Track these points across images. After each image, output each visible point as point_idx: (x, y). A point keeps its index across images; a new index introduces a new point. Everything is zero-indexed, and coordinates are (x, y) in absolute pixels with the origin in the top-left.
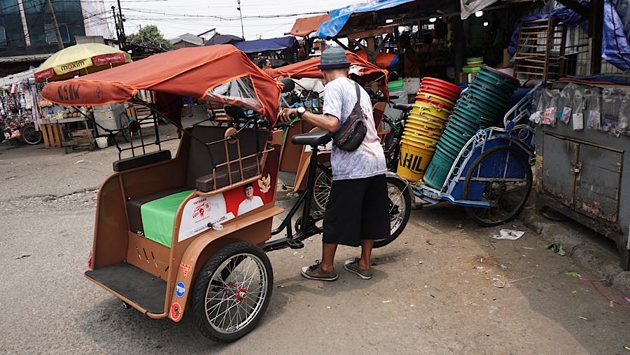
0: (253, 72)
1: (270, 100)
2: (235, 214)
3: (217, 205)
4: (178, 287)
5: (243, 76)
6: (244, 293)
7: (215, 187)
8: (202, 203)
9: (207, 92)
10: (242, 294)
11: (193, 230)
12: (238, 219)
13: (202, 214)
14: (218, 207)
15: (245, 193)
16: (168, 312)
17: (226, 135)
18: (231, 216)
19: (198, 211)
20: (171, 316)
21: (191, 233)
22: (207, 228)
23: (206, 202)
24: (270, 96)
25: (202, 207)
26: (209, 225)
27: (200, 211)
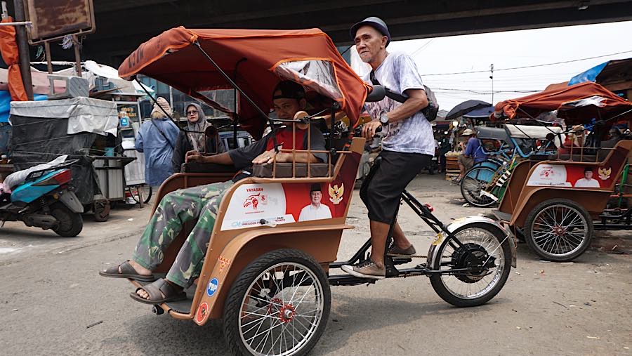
0: (337, 60)
1: (353, 96)
2: (296, 218)
3: (276, 201)
4: (211, 284)
5: (324, 59)
6: (290, 312)
7: (274, 174)
8: (257, 193)
9: (279, 63)
10: (288, 312)
11: (242, 221)
12: (297, 223)
13: (256, 206)
14: (276, 204)
15: (311, 197)
16: (194, 314)
17: (296, 116)
18: (290, 219)
19: (251, 201)
20: (196, 320)
21: (238, 224)
22: (260, 225)
23: (262, 193)
24: (354, 92)
25: (256, 197)
26: (262, 222)
27: (254, 201)
